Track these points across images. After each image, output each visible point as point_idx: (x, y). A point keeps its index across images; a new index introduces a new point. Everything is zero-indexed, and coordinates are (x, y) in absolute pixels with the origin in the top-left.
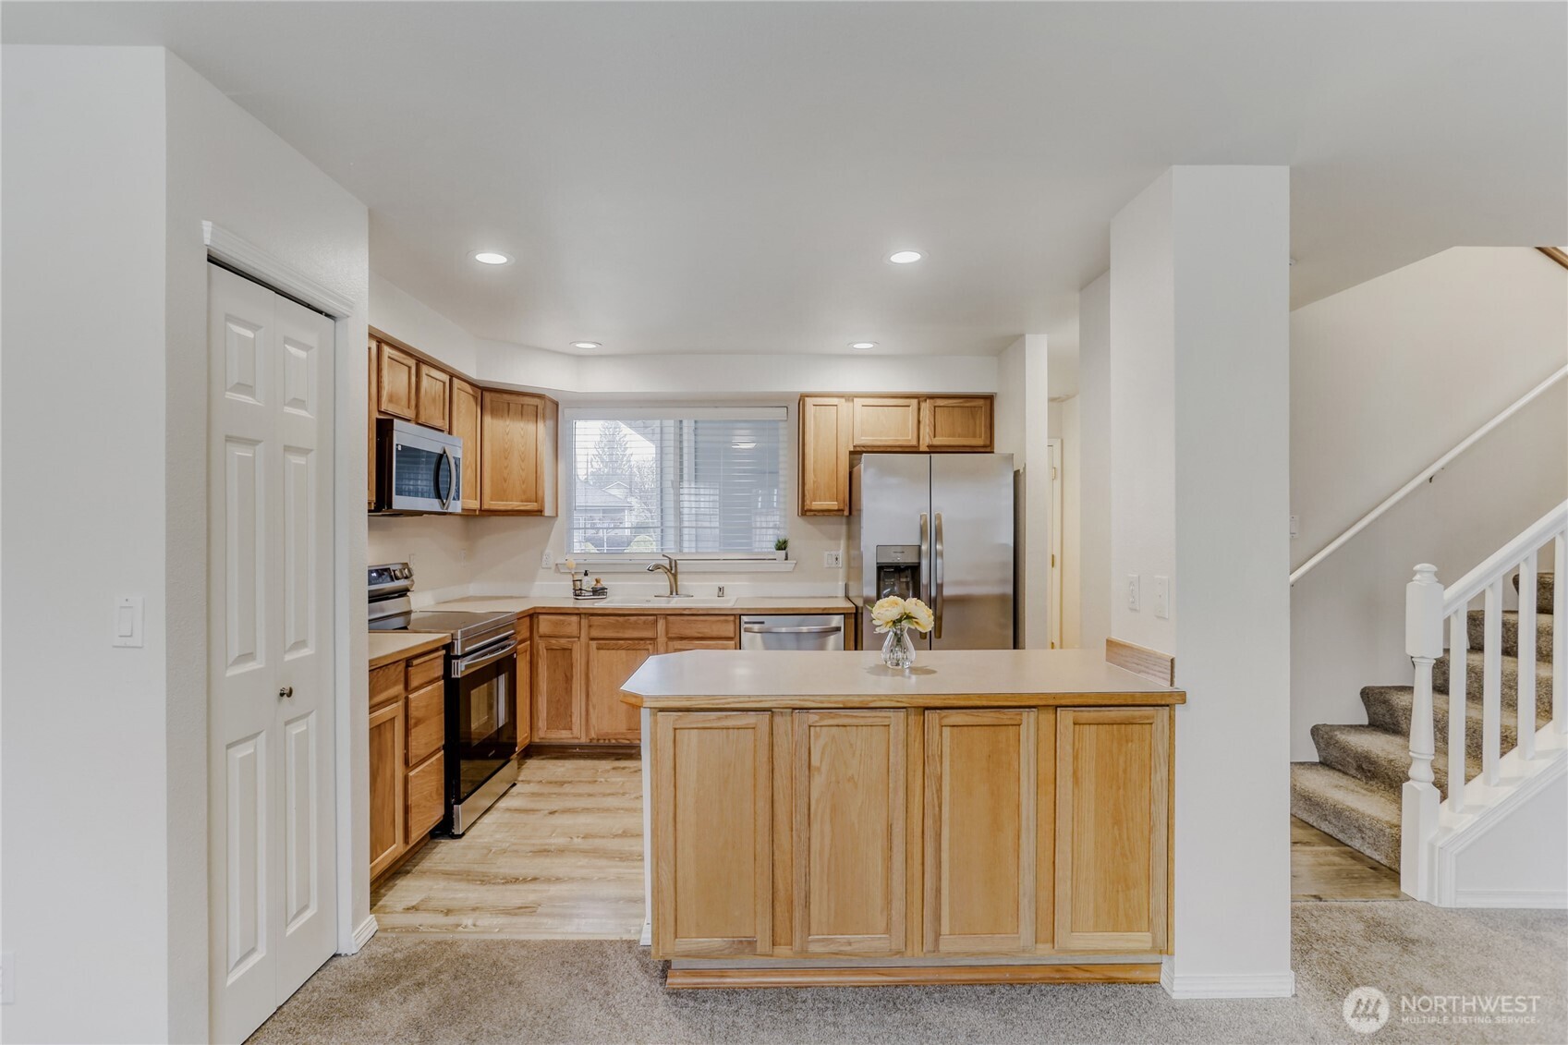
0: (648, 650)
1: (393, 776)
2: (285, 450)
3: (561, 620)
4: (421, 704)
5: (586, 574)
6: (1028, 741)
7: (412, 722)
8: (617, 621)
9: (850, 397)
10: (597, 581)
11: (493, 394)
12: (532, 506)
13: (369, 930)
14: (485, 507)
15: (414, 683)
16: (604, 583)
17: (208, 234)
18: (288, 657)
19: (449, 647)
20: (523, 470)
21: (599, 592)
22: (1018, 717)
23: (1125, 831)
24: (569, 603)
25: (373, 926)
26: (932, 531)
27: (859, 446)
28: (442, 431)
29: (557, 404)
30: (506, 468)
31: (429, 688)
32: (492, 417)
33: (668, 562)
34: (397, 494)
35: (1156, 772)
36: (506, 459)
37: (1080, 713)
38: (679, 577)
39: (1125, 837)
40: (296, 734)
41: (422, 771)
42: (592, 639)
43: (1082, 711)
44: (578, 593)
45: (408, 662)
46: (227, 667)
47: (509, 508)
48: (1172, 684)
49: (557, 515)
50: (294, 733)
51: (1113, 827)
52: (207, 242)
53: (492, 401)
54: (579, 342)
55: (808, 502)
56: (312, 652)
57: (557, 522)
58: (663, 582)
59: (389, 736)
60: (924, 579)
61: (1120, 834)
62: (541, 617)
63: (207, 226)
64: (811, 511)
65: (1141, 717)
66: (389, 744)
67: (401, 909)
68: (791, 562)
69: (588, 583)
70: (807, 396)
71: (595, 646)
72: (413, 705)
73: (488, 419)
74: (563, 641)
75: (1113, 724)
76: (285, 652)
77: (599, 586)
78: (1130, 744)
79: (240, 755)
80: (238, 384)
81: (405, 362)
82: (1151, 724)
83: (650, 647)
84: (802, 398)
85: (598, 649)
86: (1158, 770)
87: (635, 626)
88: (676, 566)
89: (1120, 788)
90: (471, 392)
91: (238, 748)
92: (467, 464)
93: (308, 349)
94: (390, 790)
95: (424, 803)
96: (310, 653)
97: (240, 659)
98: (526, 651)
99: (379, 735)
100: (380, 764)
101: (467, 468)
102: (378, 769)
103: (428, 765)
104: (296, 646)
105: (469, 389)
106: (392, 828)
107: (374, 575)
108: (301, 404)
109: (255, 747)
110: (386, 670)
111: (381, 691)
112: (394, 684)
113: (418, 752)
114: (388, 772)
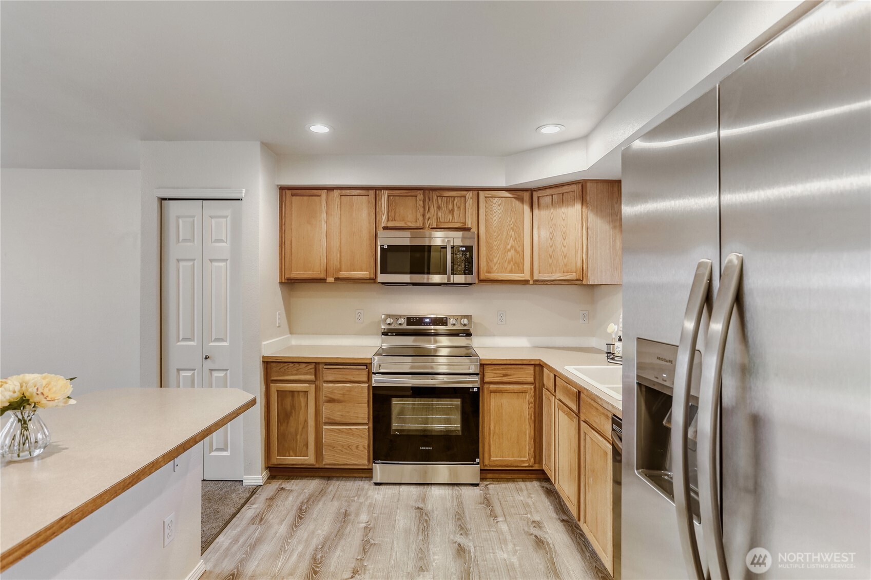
1: (306, 421)
2: (210, 261)
3: (549, 375)
4: (336, 392)
7: (325, 399)
11: (539, 192)
12: (572, 276)
14: (535, 278)
15: (328, 377)
18: (211, 344)
20: (565, 247)
31: (348, 385)
32: (539, 209)
34: (381, 273)
41: (335, 429)
45: (323, 364)
46: (178, 341)
50: (215, 375)
52: (158, 194)
53: (539, 197)
59: (302, 400)
62: (544, 368)
66: (303, 404)
72: (325, 390)
73: (537, 212)
74: (549, 394)
76: (210, 342)
80: (184, 239)
81: (409, 194)
91: (185, 372)
92: (509, 247)
93: (226, 217)
94: (303, 428)
95: (340, 448)
96: (227, 344)
97: (185, 339)
98: (527, 393)
99: (293, 396)
100: (293, 411)
101: (509, 250)
102: (291, 413)
103: (346, 429)
104: (217, 340)
105: (507, 194)
106: (305, 447)
107: (428, 320)
108: (221, 241)
109: (194, 374)
110: (297, 365)
111: (292, 375)
112: (306, 374)
113: (332, 417)
114: (302, 418)
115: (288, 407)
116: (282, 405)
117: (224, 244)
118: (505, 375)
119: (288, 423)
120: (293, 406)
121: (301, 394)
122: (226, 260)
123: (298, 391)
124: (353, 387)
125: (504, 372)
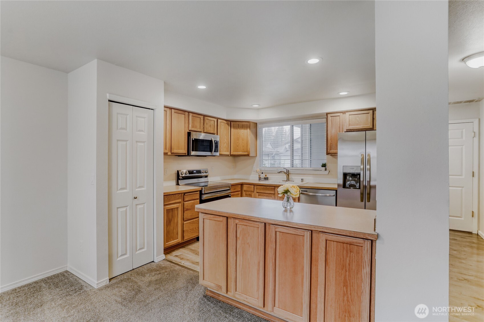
0: (272, 197)
1: (177, 222)
2: (136, 142)
3: (249, 186)
4: (189, 205)
5: (262, 173)
6: (307, 243)
7: (185, 209)
8: (264, 188)
9: (344, 112)
10: (266, 176)
11: (234, 122)
12: (246, 153)
13: (162, 258)
14: (231, 154)
15: (186, 199)
16: (268, 176)
17: (109, 97)
18: (137, 190)
19: (201, 191)
20: (243, 143)
21: (266, 179)
22: (303, 233)
23: (349, 290)
24: (257, 182)
25: (163, 257)
26: (366, 161)
27: (349, 130)
28: (214, 134)
29: (257, 123)
30: (238, 143)
31: (193, 201)
32: (234, 129)
33: (286, 170)
34: (192, 151)
35: (364, 268)
36: (238, 140)
37: (328, 236)
38: (290, 175)
39: (349, 293)
40: (139, 208)
41: (189, 222)
42: (257, 193)
43: (329, 235)
44: (260, 179)
45: (185, 193)
46: (117, 191)
47: (239, 154)
48: (375, 230)
49: (256, 156)
50: (139, 207)
51: (344, 287)
52: (108, 98)
53: (233, 124)
54: (253, 105)
55: (328, 150)
56: (146, 189)
57: (256, 158)
58: (285, 177)
59: (176, 212)
60: (362, 179)
61: (346, 291)
62: (244, 185)
63: (108, 95)
64: (330, 153)
65: (356, 243)
66: (176, 214)
67: (174, 255)
68: (327, 171)
69: (263, 176)
70: (329, 114)
71: (258, 195)
72: (185, 205)
73: (232, 130)
74: (250, 192)
75: (344, 243)
76: (136, 189)
77: (266, 177)
78: (352, 253)
79: (121, 210)
80: (121, 128)
81: (198, 117)
82: (362, 246)
83: (273, 196)
84: (327, 114)
85: (259, 196)
86: (365, 268)
87: (268, 189)
88: (288, 172)
89: (347, 271)
90: (226, 122)
91: (121, 209)
92: (225, 142)
93: (144, 118)
94: (176, 226)
95: (190, 231)
96: (145, 189)
97: (122, 189)
98: (239, 194)
99: (172, 211)
100: (172, 218)
101: (225, 143)
102: (171, 220)
103: (192, 221)
104: (140, 187)
105: (225, 122)
106: (177, 235)
107: (195, 172)
108: (142, 131)
109: (126, 209)
110: (175, 195)
111: (172, 200)
112: (178, 199)
113: (187, 217)
114: (176, 221)
115: (170, 217)
116: (168, 217)
117: (143, 133)
118: (235, 189)
119: (170, 225)
120: (172, 216)
121: (176, 209)
122: (144, 142)
123: (174, 208)
124: (195, 202)
125: (234, 188)
